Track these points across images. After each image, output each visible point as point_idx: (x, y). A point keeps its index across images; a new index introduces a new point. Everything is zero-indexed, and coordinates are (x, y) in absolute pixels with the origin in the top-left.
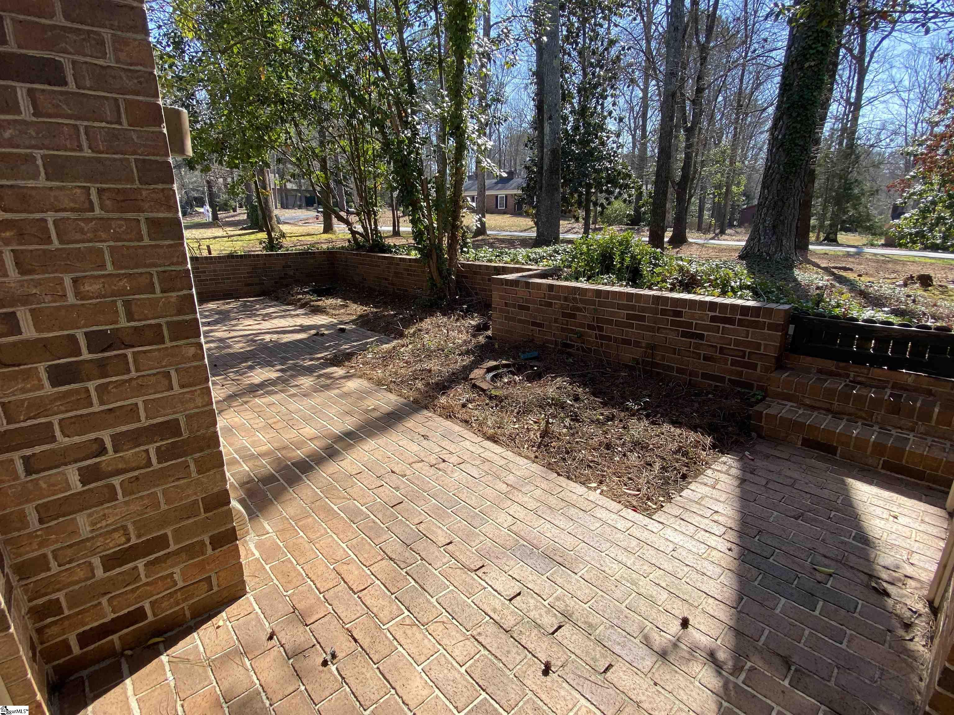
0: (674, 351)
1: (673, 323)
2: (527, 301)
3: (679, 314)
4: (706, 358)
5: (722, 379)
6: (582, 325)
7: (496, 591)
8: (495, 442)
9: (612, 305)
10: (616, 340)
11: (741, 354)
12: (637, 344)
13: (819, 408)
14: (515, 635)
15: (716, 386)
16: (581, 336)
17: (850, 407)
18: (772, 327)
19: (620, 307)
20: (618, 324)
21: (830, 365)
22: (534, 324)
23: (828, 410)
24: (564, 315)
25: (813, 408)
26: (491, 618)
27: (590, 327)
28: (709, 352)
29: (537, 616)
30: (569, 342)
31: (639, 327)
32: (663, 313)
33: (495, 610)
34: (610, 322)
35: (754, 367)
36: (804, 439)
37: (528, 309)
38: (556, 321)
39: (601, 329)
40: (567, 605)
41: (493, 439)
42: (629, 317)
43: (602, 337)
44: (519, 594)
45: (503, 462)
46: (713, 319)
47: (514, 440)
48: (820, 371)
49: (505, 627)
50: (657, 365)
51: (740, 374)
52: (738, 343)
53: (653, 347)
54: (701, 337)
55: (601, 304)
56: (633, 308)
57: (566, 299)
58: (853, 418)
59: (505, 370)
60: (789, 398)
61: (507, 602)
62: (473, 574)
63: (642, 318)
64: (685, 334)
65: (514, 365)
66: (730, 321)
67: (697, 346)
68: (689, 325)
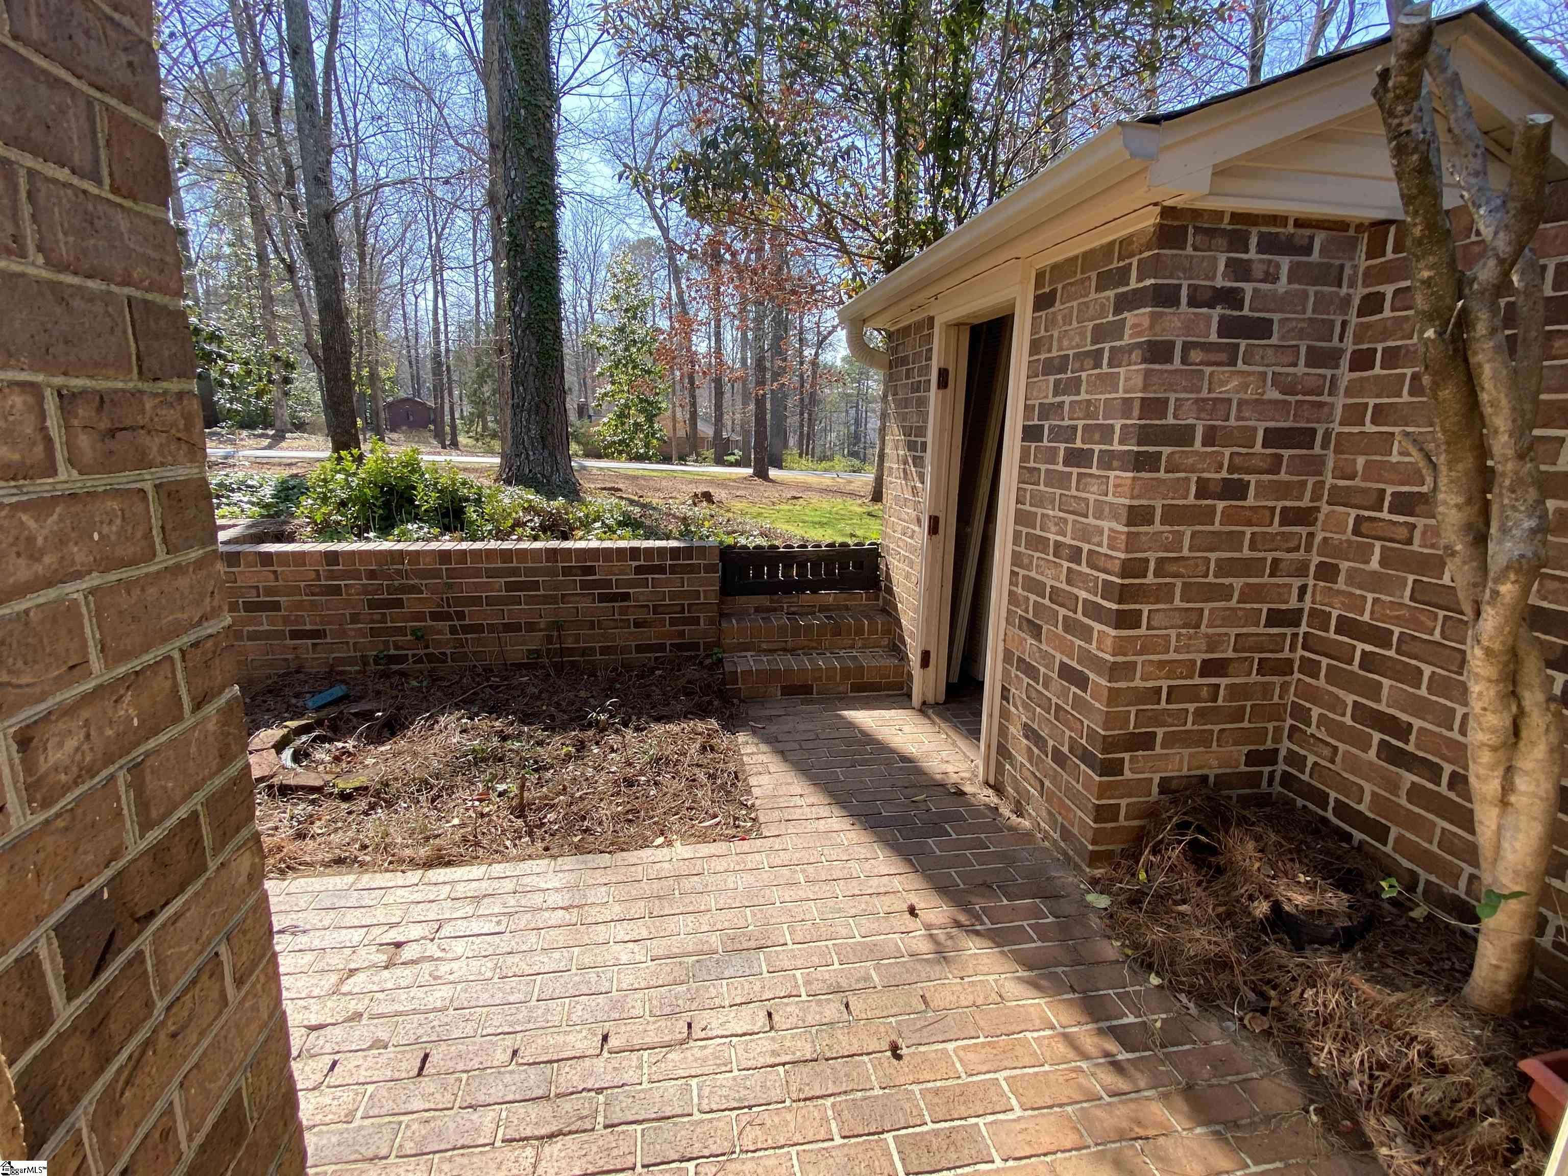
0: (592, 625)
1: (585, 585)
2: (269, 591)
3: (590, 570)
4: (637, 625)
5: (661, 647)
6: (419, 617)
7: (744, 1034)
8: (449, 864)
9: (477, 573)
10: (492, 628)
11: (678, 609)
12: (531, 627)
13: (775, 651)
14: (828, 1055)
15: (656, 658)
16: (419, 636)
17: (802, 640)
18: (710, 568)
19: (491, 573)
20: (490, 601)
21: (764, 600)
22: (295, 635)
23: (785, 650)
24: (372, 605)
25: (771, 651)
26: (784, 1064)
27: (435, 616)
28: (641, 616)
29: (818, 1017)
30: (392, 652)
31: (531, 600)
32: (567, 571)
33: (774, 1053)
34: (476, 601)
35: (696, 621)
36: (783, 688)
37: (276, 606)
38: (355, 618)
39: (461, 616)
40: (824, 981)
41: (440, 860)
42: (509, 587)
43: (466, 629)
44: (770, 1015)
45: (509, 885)
46: (639, 570)
47: (477, 844)
48: (757, 610)
49: (808, 1057)
50: (571, 651)
51: (682, 634)
52: (673, 595)
53: (558, 626)
54: (625, 597)
55: (451, 573)
56: (515, 572)
57: (372, 575)
58: (807, 650)
59: (304, 738)
60: (745, 647)
61: (773, 1034)
62: (692, 1043)
63: (535, 586)
64: (603, 598)
65: (319, 723)
66: (661, 569)
67: (624, 611)
68: (607, 583)
